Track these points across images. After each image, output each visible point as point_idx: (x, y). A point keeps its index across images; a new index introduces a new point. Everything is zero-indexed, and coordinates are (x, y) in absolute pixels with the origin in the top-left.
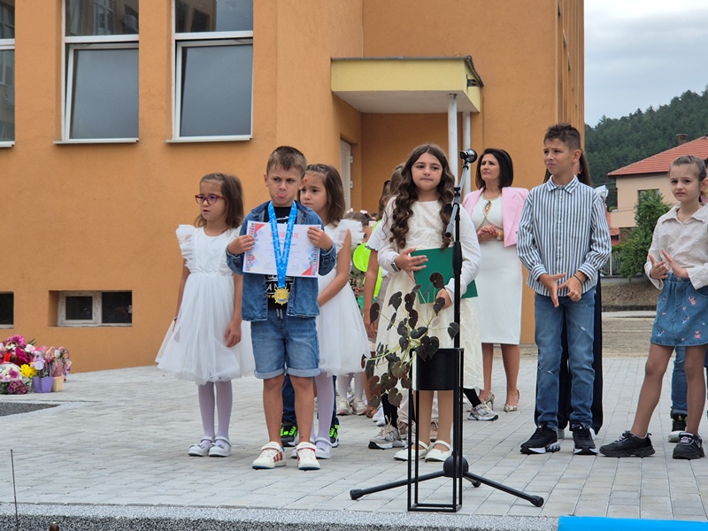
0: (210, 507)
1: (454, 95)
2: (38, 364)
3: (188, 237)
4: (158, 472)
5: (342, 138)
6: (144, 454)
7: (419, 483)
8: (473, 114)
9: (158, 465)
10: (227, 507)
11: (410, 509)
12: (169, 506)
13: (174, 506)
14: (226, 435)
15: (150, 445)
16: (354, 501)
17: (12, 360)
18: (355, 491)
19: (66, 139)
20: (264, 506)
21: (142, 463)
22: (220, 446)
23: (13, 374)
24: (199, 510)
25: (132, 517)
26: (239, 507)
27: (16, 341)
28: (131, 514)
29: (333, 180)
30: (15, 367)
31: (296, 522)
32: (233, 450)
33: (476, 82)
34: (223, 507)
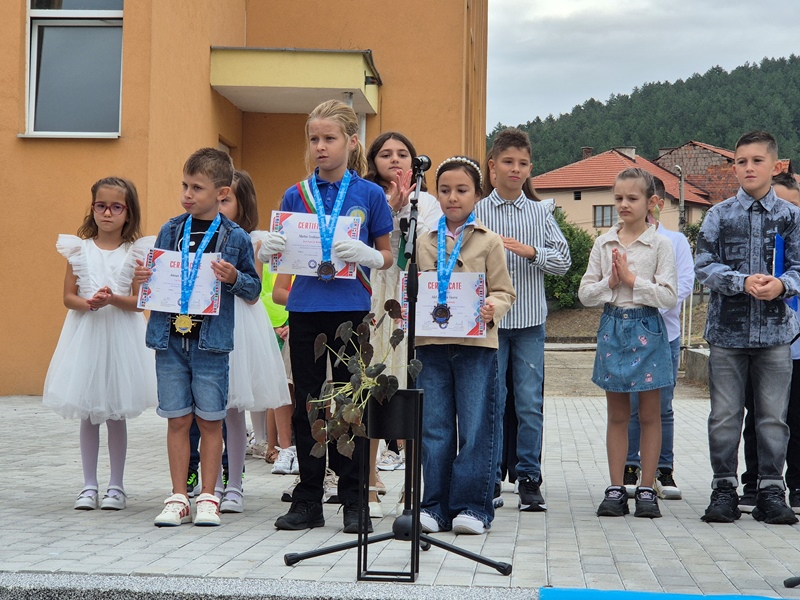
0: (120, 574)
1: (350, 94)
3: (76, 250)
4: (44, 530)
5: (221, 140)
6: (18, 506)
7: (369, 546)
8: (370, 117)
9: (41, 521)
10: (141, 575)
11: (360, 578)
12: (70, 573)
13: (76, 573)
14: (120, 484)
15: (21, 495)
16: (290, 568)
18: (291, 555)
20: (186, 574)
21: (18, 518)
22: (114, 497)
24: (107, 578)
25: (28, 587)
26: (155, 575)
28: (27, 583)
29: (245, 188)
31: (228, 594)
32: (128, 502)
33: (374, 79)
34: (136, 575)
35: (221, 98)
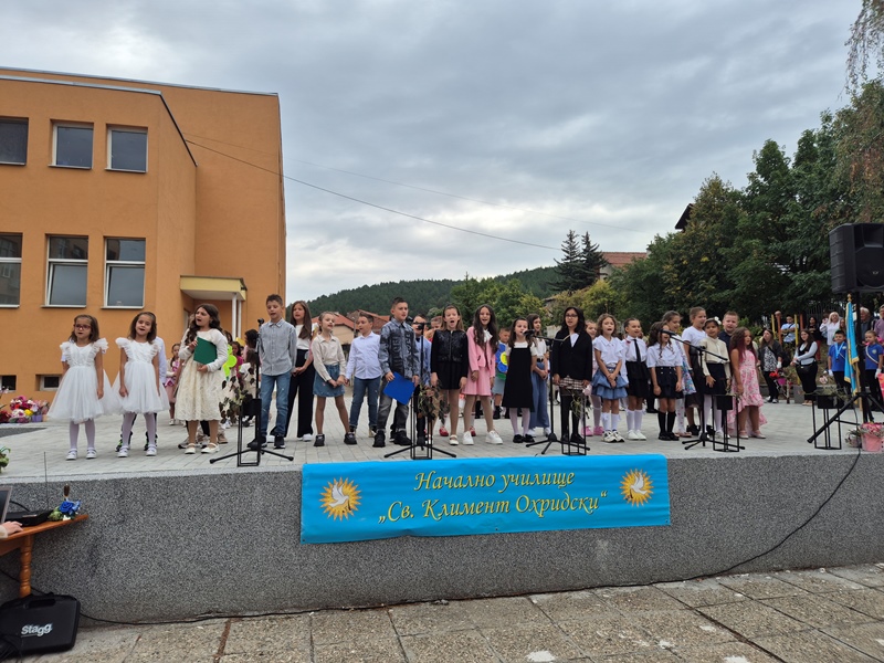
1: (235, 293)
2: (35, 409)
5: (185, 309)
8: (243, 301)
17: (20, 408)
19: (48, 305)
23: (21, 414)
27: (21, 398)
30: (22, 411)
33: (244, 288)
35: (184, 294)
